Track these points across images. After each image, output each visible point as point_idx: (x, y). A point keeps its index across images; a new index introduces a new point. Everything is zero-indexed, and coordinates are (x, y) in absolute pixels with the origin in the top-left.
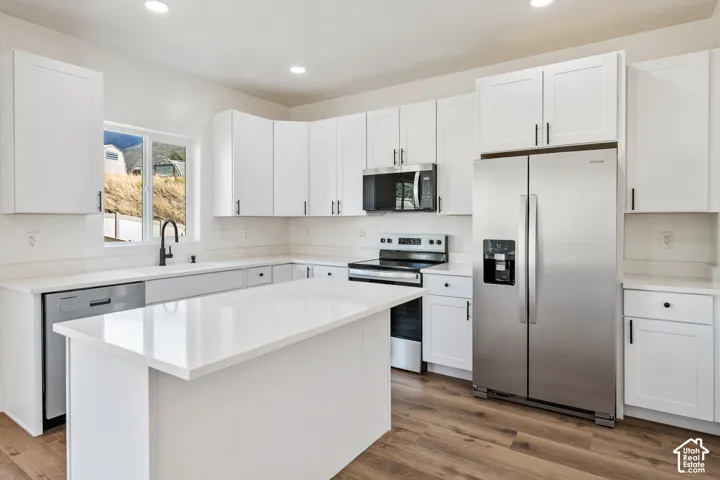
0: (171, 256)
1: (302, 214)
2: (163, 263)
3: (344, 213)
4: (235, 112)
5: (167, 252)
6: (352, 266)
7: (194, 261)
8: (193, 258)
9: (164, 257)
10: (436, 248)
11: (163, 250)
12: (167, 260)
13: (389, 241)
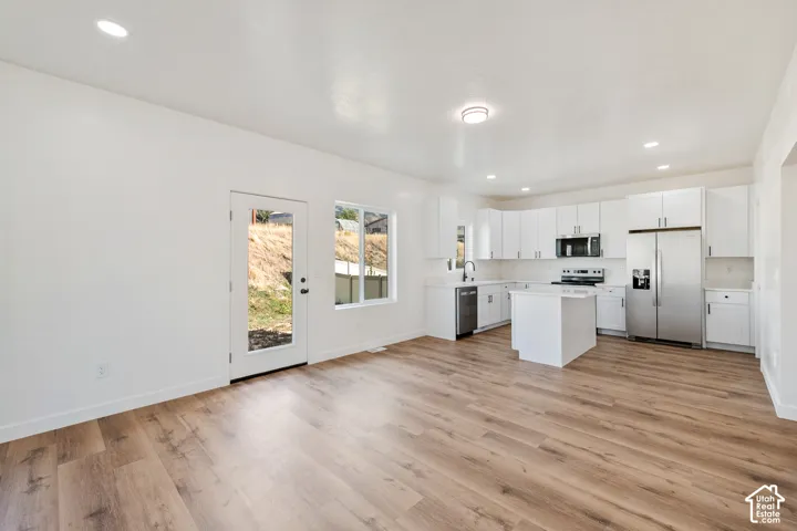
3: (543, 258)
8: (473, 279)
9: (465, 278)
10: (597, 275)
11: (464, 275)
13: (569, 271)
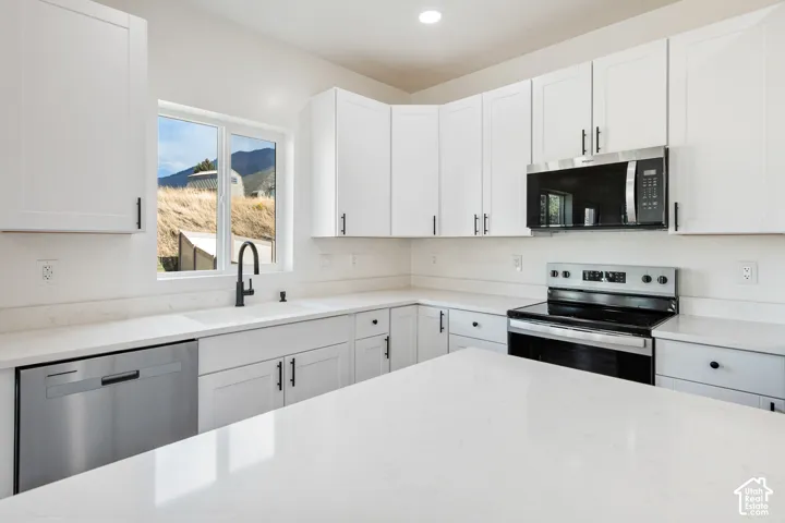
0: (251, 292)
1: (431, 234)
2: (240, 303)
3: (493, 232)
4: (341, 91)
5: (246, 287)
6: (513, 314)
7: (283, 300)
8: (283, 295)
9: (242, 294)
11: (240, 284)
12: (246, 297)
13: (566, 274)
